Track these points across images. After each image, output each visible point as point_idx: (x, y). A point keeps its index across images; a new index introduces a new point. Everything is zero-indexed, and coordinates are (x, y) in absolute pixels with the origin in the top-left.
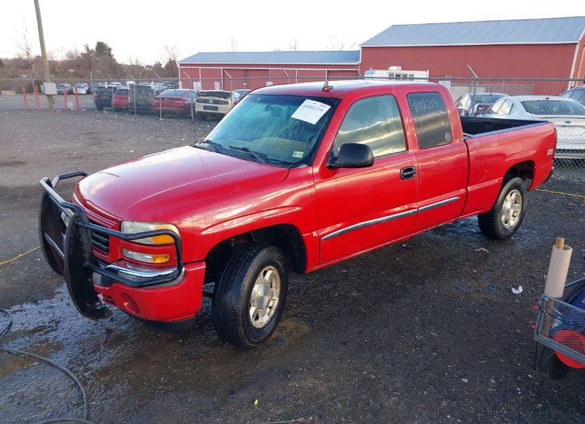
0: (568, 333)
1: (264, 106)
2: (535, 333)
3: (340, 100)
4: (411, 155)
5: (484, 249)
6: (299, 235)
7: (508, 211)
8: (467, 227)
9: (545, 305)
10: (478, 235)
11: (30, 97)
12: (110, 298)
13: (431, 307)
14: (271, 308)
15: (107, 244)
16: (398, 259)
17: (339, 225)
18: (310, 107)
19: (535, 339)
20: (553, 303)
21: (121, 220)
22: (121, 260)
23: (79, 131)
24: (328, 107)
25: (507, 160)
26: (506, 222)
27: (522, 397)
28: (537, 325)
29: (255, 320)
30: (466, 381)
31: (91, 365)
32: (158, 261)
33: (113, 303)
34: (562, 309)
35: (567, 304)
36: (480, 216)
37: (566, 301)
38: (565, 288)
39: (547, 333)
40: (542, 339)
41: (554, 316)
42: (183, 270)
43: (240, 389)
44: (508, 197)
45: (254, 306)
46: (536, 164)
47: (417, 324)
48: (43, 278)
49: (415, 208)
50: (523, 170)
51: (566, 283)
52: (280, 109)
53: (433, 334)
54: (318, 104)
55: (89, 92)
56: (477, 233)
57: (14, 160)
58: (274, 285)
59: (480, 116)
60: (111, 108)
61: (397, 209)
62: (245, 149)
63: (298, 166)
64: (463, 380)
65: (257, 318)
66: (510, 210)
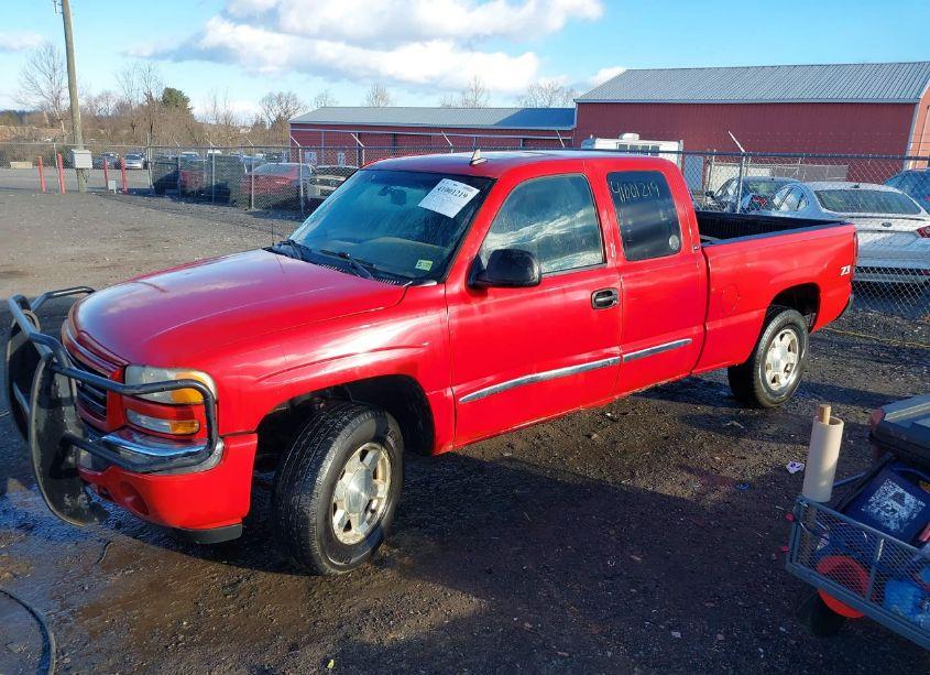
0: (839, 560)
1: (379, 188)
2: (788, 559)
3: (494, 180)
4: (611, 271)
5: (736, 423)
6: (421, 392)
7: (778, 364)
8: (712, 388)
9: (801, 515)
10: (730, 401)
11: (49, 172)
12: (105, 489)
13: (638, 515)
14: (373, 512)
15: (103, 402)
16: (595, 436)
17: (490, 379)
18: (448, 190)
19: (786, 568)
20: (815, 511)
21: (126, 363)
22: (123, 427)
23: (120, 225)
24: (476, 191)
25: (772, 282)
26: (774, 381)
27: (764, 664)
28: (790, 545)
29: (345, 531)
30: (677, 635)
31: (73, 599)
32: (180, 431)
33: (108, 497)
34: (829, 520)
35: (838, 514)
36: (731, 370)
37: (836, 509)
38: (834, 488)
39: (806, 557)
40: (798, 569)
41: (817, 534)
42: (219, 446)
43: (310, 641)
44: (777, 340)
45: (343, 508)
46: (822, 289)
47: (612, 542)
48: (19, 456)
49: (615, 355)
50: (801, 298)
51: (835, 481)
52: (404, 193)
53: (636, 558)
54: (461, 186)
55: (145, 166)
56: (729, 397)
57: (9, 269)
58: (380, 474)
59: (753, 213)
60: (176, 191)
61: (586, 356)
62: (343, 255)
63: (422, 283)
64: (674, 633)
65: (348, 527)
66: (780, 362)
